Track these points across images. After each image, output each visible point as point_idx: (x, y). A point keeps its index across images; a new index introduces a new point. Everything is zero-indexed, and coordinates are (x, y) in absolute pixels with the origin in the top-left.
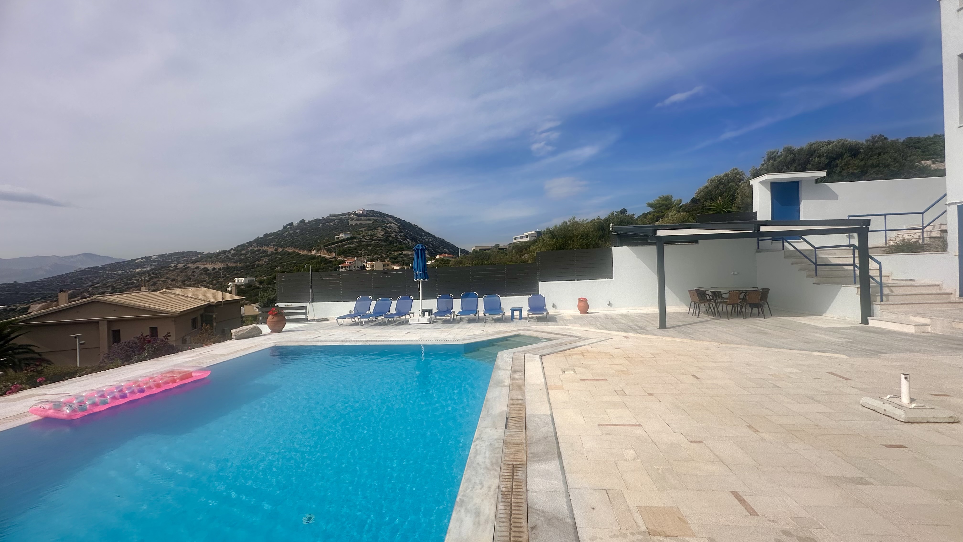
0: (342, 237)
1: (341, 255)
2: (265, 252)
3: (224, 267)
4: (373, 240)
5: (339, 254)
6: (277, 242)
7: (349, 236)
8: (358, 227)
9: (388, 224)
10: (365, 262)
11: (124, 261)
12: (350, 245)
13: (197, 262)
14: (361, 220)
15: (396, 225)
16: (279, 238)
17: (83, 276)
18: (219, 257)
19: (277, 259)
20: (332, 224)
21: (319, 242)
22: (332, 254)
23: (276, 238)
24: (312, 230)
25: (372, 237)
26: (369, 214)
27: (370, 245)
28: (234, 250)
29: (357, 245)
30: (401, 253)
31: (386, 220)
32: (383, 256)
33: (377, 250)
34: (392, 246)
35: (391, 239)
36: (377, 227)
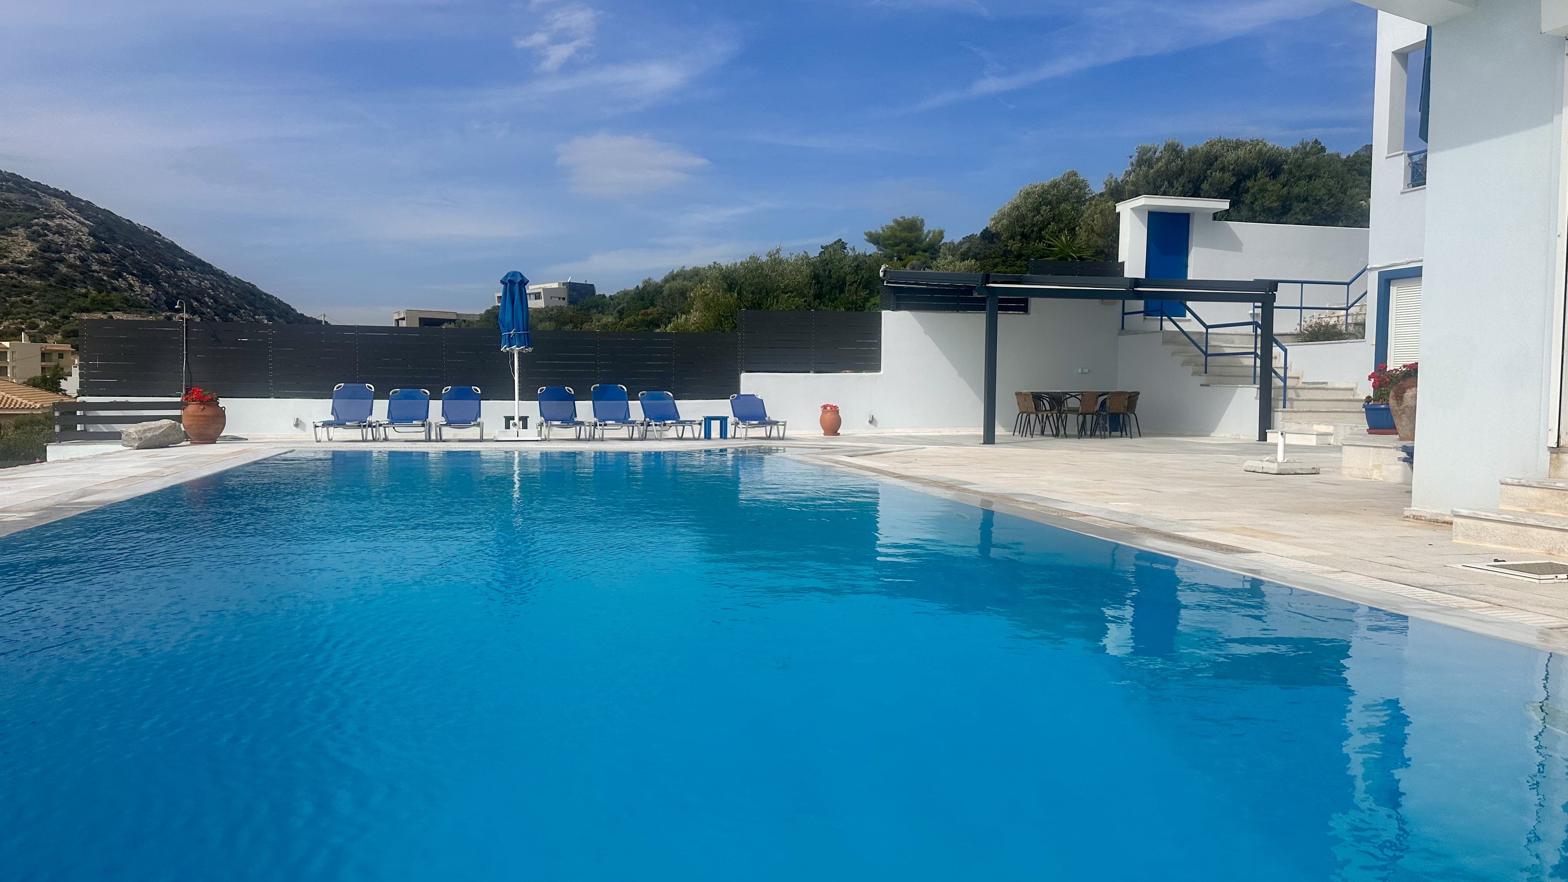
31: (41, 203)
32: (38, 326)
33: (12, 305)
34: (70, 294)
35: (63, 269)
36: (10, 227)
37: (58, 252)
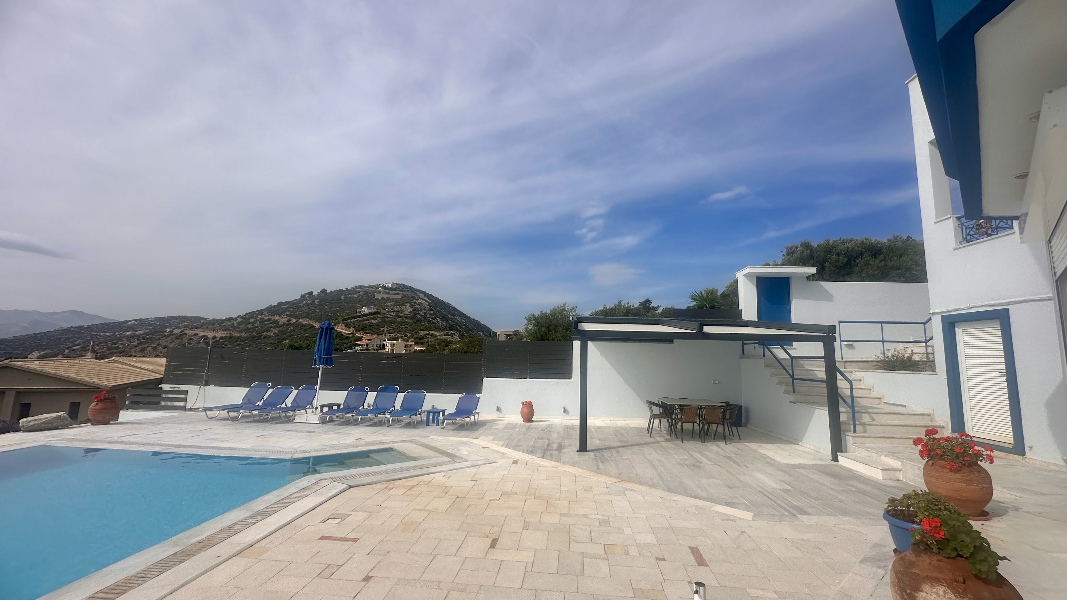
0: (365, 311)
1: (360, 331)
2: (276, 322)
3: (227, 337)
4: (398, 317)
5: (358, 330)
6: (291, 312)
7: (373, 311)
8: (384, 301)
9: (417, 300)
10: (386, 340)
11: (116, 322)
12: (372, 321)
13: (197, 328)
14: (389, 293)
15: (427, 302)
16: (294, 307)
17: (63, 337)
18: (223, 325)
19: (289, 330)
20: (356, 296)
21: (338, 315)
22: (350, 329)
23: (291, 308)
24: (333, 302)
25: (398, 314)
26: (399, 288)
27: (395, 322)
28: (241, 318)
29: (380, 321)
30: (428, 333)
31: (416, 295)
32: (407, 335)
33: (402, 328)
34: (419, 325)
35: (419, 317)
36: (405, 303)
37: (418, 311)
